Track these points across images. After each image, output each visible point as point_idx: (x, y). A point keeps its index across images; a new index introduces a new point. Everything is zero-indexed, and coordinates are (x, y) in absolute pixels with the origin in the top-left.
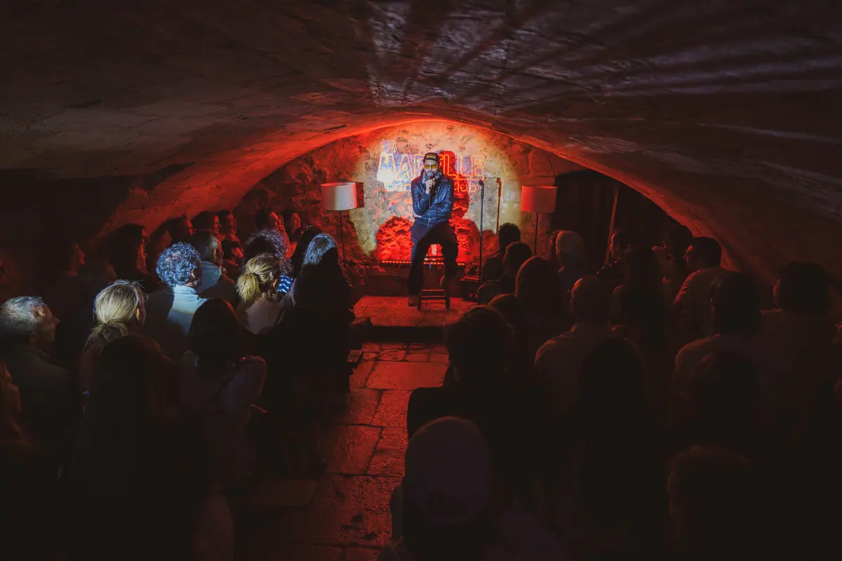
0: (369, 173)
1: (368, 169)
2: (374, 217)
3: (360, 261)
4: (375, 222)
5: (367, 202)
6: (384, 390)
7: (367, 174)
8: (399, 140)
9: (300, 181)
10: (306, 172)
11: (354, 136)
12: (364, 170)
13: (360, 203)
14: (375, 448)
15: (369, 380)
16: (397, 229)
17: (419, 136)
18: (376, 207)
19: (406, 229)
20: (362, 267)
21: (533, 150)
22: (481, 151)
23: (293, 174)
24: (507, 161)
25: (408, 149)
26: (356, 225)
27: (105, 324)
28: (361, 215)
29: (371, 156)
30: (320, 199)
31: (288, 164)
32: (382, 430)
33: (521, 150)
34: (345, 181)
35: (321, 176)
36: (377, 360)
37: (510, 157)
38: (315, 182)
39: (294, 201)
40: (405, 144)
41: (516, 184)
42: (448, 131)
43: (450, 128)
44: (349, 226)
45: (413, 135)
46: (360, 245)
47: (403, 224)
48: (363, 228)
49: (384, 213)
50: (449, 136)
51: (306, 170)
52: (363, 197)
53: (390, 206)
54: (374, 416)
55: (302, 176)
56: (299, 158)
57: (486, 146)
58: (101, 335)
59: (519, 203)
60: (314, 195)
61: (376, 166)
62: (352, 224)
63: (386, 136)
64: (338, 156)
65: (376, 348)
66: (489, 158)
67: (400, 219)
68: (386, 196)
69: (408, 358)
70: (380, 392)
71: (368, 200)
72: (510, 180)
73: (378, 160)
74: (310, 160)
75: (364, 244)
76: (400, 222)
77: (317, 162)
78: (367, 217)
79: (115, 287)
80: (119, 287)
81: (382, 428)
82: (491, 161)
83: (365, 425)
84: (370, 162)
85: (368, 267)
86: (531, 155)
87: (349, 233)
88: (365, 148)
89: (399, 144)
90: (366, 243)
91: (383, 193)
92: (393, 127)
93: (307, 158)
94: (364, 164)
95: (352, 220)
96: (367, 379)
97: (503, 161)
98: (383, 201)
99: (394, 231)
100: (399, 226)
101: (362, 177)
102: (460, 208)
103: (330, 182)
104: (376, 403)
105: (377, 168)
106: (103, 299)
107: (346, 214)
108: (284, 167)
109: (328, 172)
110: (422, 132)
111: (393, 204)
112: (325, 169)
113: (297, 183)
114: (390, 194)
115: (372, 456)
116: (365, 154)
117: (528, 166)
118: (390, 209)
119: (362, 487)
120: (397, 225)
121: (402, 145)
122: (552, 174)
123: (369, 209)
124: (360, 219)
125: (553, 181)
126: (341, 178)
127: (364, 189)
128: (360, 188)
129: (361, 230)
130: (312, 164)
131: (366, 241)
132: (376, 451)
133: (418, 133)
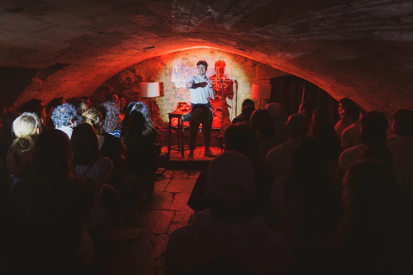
0: (167, 77)
1: (166, 75)
2: (170, 102)
3: (162, 127)
4: (170, 105)
5: (165, 93)
6: (176, 193)
7: (166, 78)
8: (183, 59)
9: (128, 82)
10: (132, 77)
11: (158, 57)
12: (164, 76)
13: (162, 94)
14: (172, 220)
15: (167, 188)
16: (182, 108)
17: (195, 56)
18: (170, 96)
19: (188, 108)
20: (162, 130)
21: (258, 65)
22: (229, 65)
23: (124, 77)
24: (243, 71)
25: (189, 64)
26: (159, 107)
27: (20, 137)
28: (162, 101)
29: (168, 67)
30: (139, 92)
31: (121, 72)
32: (175, 212)
33: (251, 65)
34: (153, 81)
35: (139, 79)
36: (171, 178)
37: (245, 69)
38: (136, 82)
39: (124, 93)
40: (187, 61)
41: (248, 84)
42: (211, 53)
43: (212, 52)
44: (156, 107)
45: (191, 56)
46: (161, 118)
47: (186, 106)
48: (163, 108)
49: (175, 99)
50: (211, 57)
51: (132, 76)
52: (163, 91)
53: (178, 95)
54: (171, 206)
55: (129, 79)
56: (128, 69)
57: (232, 62)
58: (18, 143)
59: (251, 94)
60: (135, 90)
61: (170, 73)
62: (157, 106)
63: (176, 57)
64: (149, 68)
65: (171, 172)
66: (233, 69)
67: (184, 103)
68: (176, 90)
69: (189, 178)
70: (174, 194)
71: (166, 92)
72: (246, 81)
73: (171, 70)
74: (133, 70)
75: (163, 117)
76: (184, 105)
77: (137, 71)
78: (165, 102)
79: (23, 116)
80: (26, 116)
81: (176, 211)
82: (235, 71)
83: (166, 210)
84: (167, 71)
85: (166, 130)
86: (256, 67)
87: (155, 111)
88: (164, 64)
89: (184, 61)
90: (165, 117)
91: (175, 88)
92: (180, 51)
93: (132, 69)
94: (164, 72)
95: (157, 103)
96: (166, 187)
97: (241, 71)
98: (175, 93)
99: (181, 110)
100: (184, 107)
101: (163, 79)
102: (218, 97)
103: (145, 82)
104: (172, 199)
105: (171, 75)
106: (18, 123)
107: (154, 100)
108: (119, 73)
109: (144, 77)
110: (196, 54)
111: (180, 94)
112: (142, 75)
113: (126, 83)
114: (178, 89)
115: (170, 225)
116: (164, 67)
117: (255, 74)
118: (178, 98)
119: (165, 239)
120: (182, 106)
121: (185, 62)
122: (268, 78)
123: (167, 97)
124: (161, 103)
125: (269, 81)
126: (151, 80)
127: (164, 86)
128: (161, 85)
129: (162, 109)
130: (134, 72)
131: (165, 116)
132: (172, 222)
133: (194, 55)
